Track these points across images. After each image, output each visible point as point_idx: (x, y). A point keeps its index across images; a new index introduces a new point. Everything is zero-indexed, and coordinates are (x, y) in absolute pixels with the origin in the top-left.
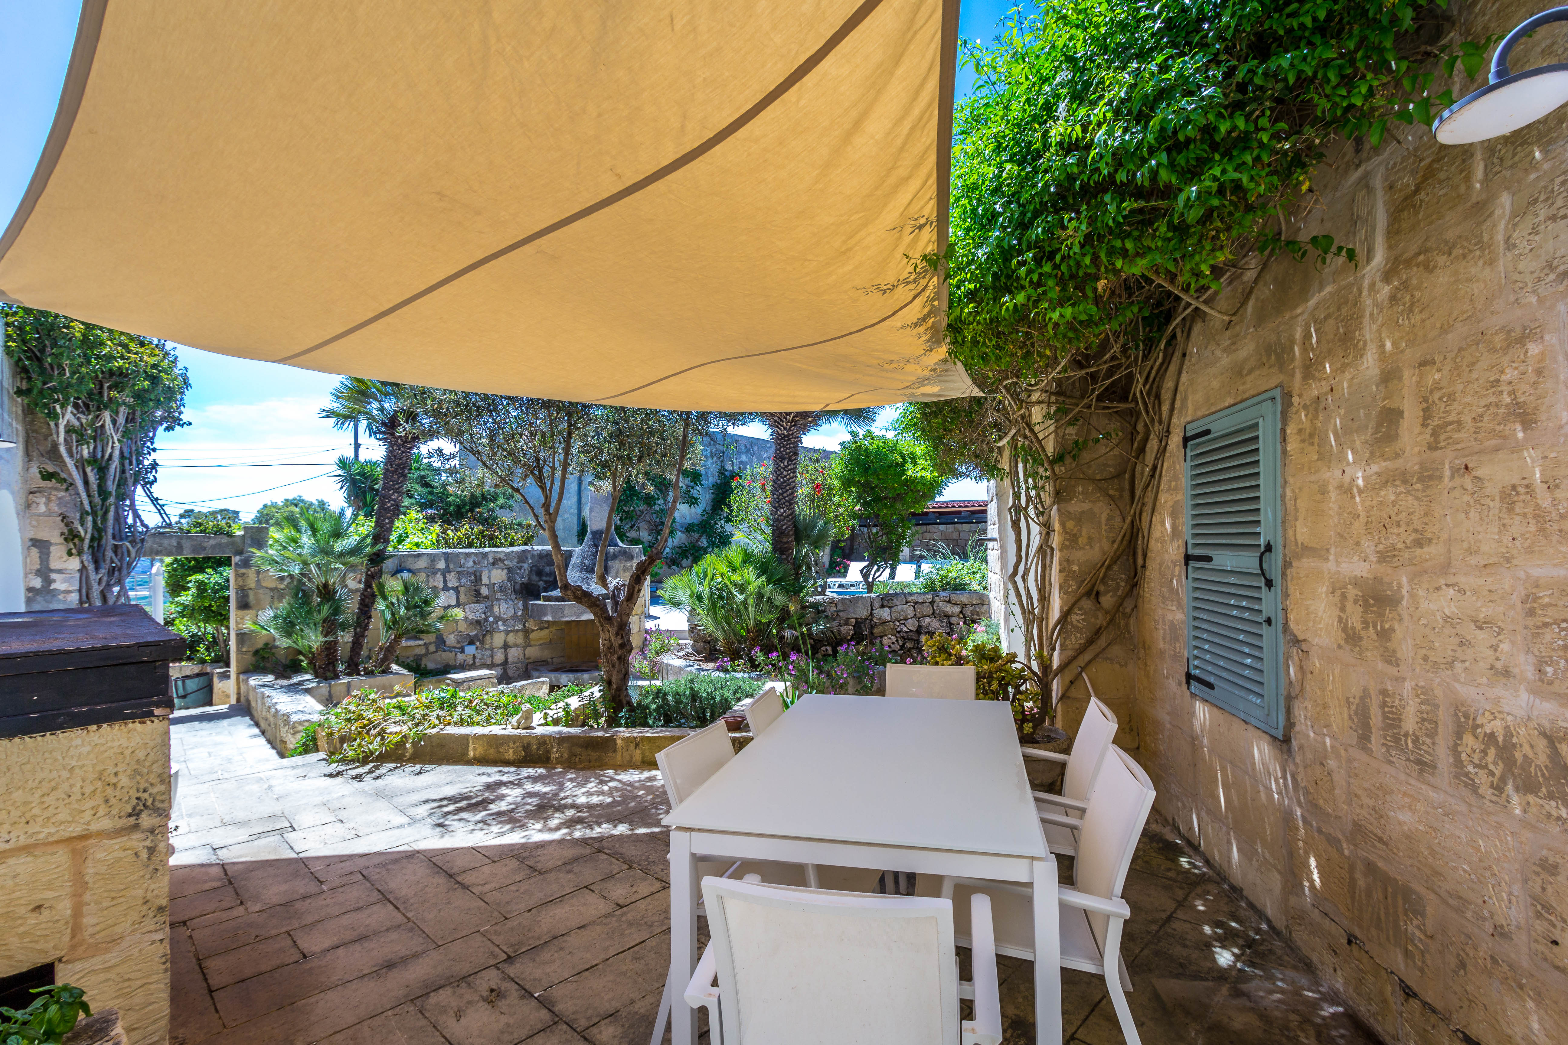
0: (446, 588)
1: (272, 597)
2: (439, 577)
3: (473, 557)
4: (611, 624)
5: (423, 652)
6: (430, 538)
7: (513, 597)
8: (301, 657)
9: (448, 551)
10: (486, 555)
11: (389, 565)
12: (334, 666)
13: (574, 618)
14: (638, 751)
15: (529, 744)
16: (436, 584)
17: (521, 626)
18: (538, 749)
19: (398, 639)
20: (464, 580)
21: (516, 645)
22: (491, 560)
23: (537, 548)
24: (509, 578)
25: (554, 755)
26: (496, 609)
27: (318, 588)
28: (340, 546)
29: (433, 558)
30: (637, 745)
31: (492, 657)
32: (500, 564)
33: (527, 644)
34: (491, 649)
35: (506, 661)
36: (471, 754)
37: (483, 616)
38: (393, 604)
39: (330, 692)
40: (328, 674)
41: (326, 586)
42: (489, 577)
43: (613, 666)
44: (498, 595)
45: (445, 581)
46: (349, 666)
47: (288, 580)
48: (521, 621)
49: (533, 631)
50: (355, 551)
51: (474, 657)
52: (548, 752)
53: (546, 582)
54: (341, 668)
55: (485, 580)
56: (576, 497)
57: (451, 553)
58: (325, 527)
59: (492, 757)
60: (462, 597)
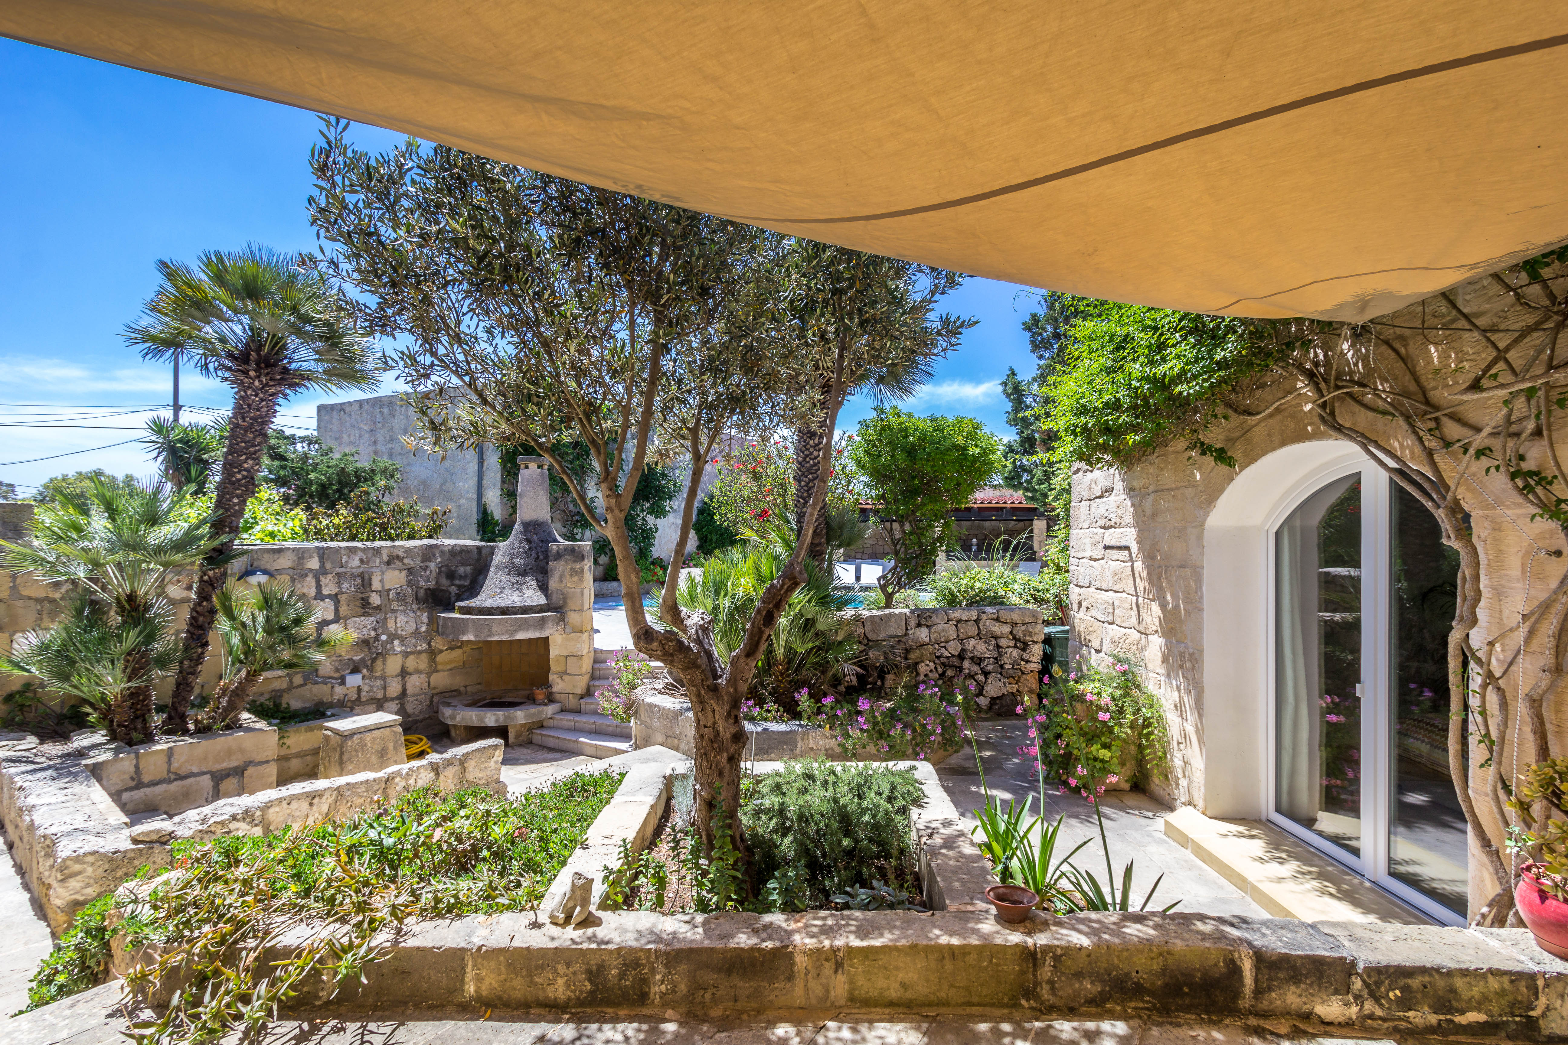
0: (320, 596)
1: (40, 613)
2: (310, 580)
3: (360, 554)
4: (719, 698)
5: (285, 685)
6: (290, 524)
7: (415, 607)
8: (87, 709)
9: (323, 544)
10: (377, 551)
11: (236, 566)
12: (145, 721)
13: (505, 638)
14: (841, 978)
15: (601, 967)
16: (305, 590)
17: (425, 646)
18: (622, 976)
19: (252, 676)
20: (345, 585)
21: (418, 672)
22: (385, 558)
23: (447, 542)
24: (409, 583)
25: (657, 988)
26: (391, 625)
27: (118, 599)
28: (158, 535)
29: (301, 555)
30: (838, 966)
31: (385, 688)
32: (398, 564)
33: (433, 669)
34: (384, 678)
35: (404, 693)
36: (471, 989)
37: (373, 634)
38: (244, 625)
39: (137, 767)
40: (135, 735)
41: (131, 598)
42: (382, 581)
43: (721, 774)
44: (395, 605)
45: (319, 587)
46: (170, 718)
47: (68, 586)
48: (425, 639)
49: (441, 651)
50: (180, 545)
51: (359, 689)
52: (644, 981)
53: (459, 587)
54: (157, 719)
55: (376, 585)
56: (476, 479)
57: (329, 548)
58: (133, 508)
59: (518, 995)
60: (344, 609)
